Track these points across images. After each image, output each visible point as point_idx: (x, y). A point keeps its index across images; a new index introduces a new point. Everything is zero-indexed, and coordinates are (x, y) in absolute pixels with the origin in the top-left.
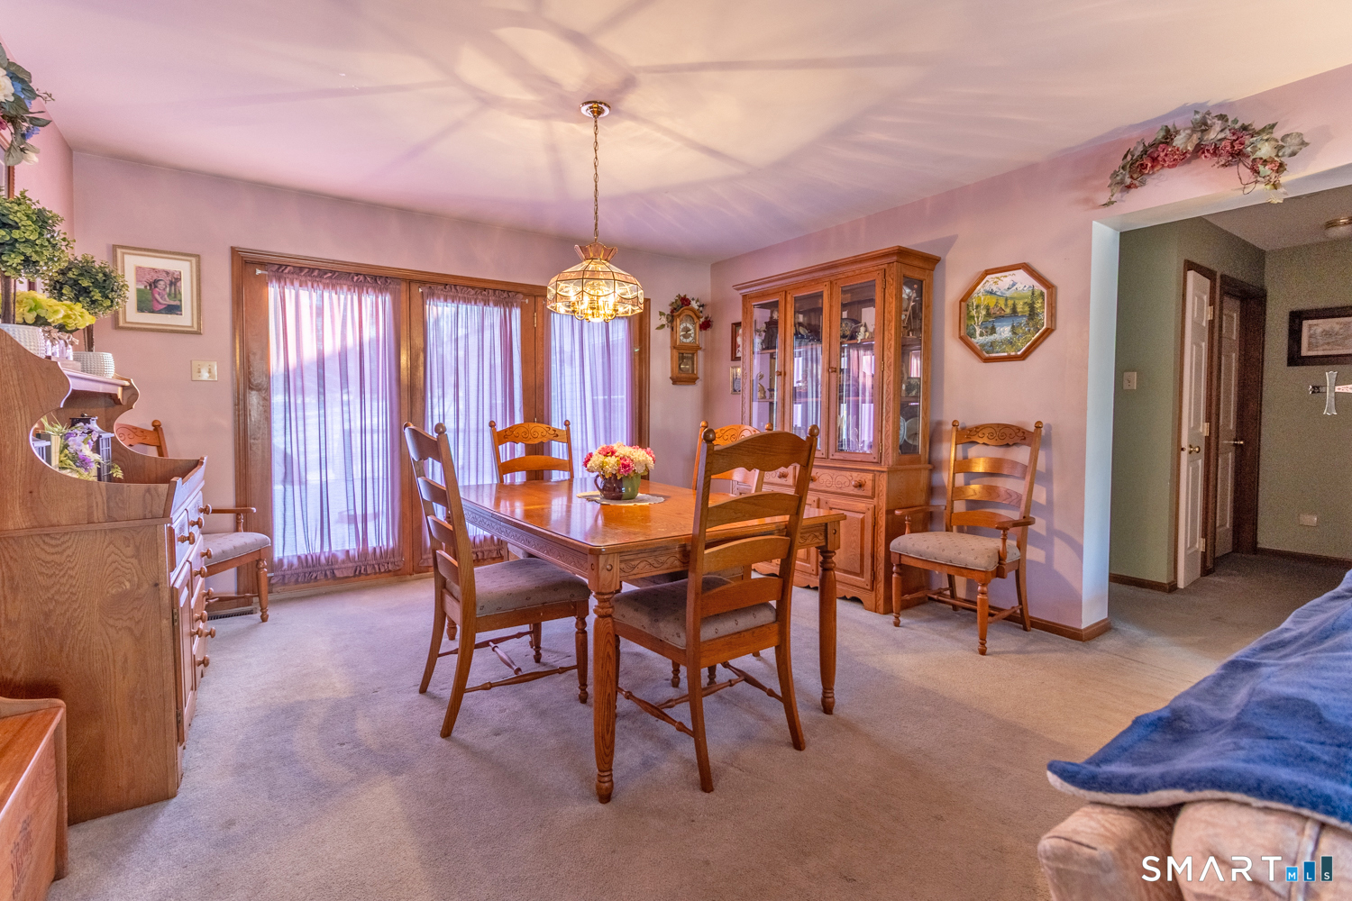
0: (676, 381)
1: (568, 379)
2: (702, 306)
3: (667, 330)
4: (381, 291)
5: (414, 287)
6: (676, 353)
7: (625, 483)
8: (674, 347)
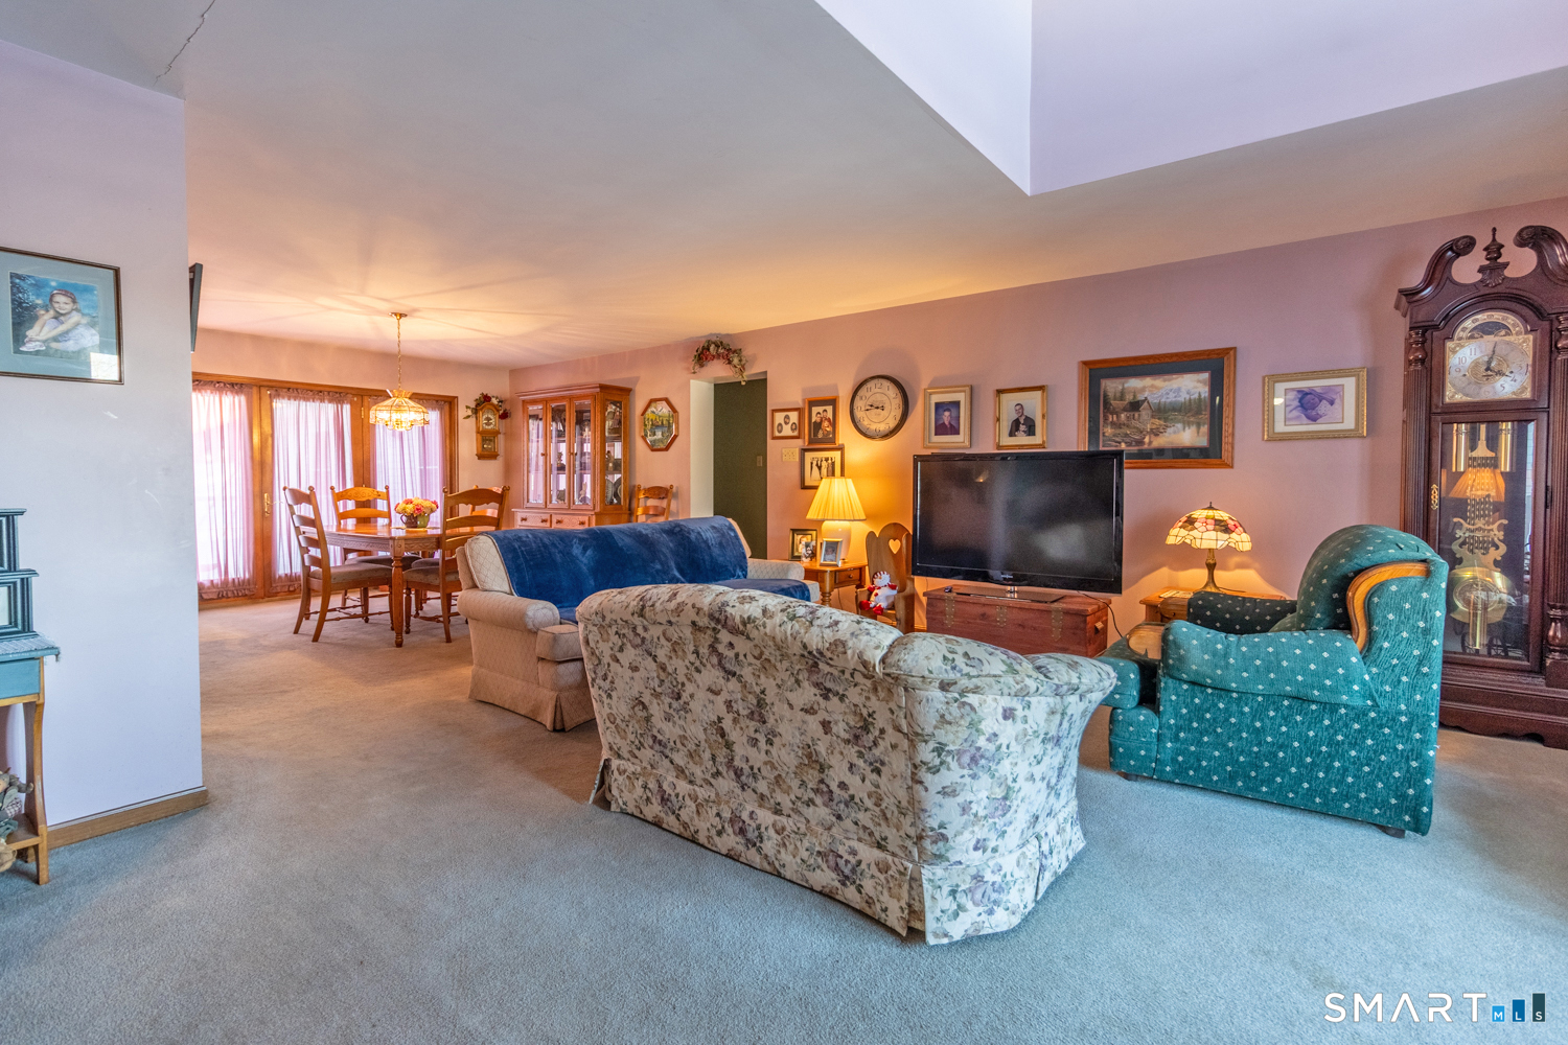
0: (480, 457)
1: (390, 451)
2: (501, 401)
3: (473, 420)
4: (237, 393)
5: (263, 390)
6: (480, 437)
7: (419, 519)
8: (478, 432)
